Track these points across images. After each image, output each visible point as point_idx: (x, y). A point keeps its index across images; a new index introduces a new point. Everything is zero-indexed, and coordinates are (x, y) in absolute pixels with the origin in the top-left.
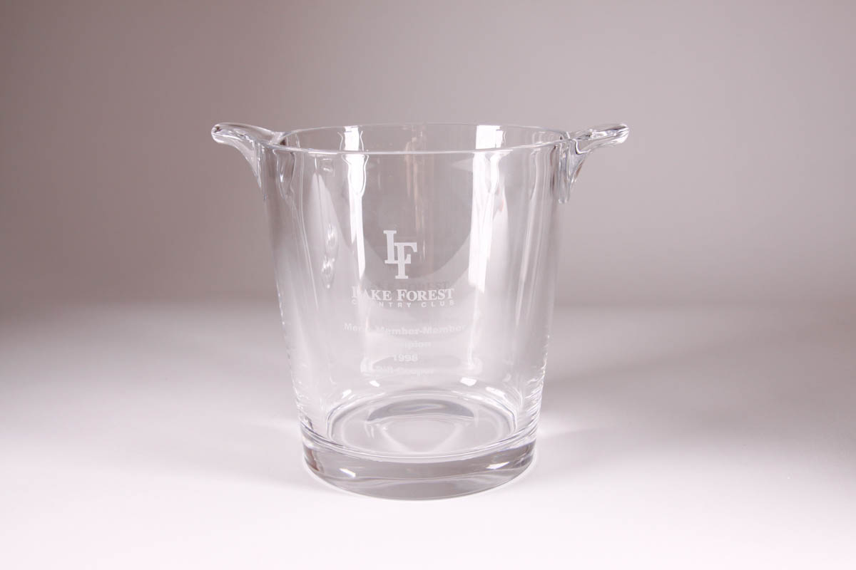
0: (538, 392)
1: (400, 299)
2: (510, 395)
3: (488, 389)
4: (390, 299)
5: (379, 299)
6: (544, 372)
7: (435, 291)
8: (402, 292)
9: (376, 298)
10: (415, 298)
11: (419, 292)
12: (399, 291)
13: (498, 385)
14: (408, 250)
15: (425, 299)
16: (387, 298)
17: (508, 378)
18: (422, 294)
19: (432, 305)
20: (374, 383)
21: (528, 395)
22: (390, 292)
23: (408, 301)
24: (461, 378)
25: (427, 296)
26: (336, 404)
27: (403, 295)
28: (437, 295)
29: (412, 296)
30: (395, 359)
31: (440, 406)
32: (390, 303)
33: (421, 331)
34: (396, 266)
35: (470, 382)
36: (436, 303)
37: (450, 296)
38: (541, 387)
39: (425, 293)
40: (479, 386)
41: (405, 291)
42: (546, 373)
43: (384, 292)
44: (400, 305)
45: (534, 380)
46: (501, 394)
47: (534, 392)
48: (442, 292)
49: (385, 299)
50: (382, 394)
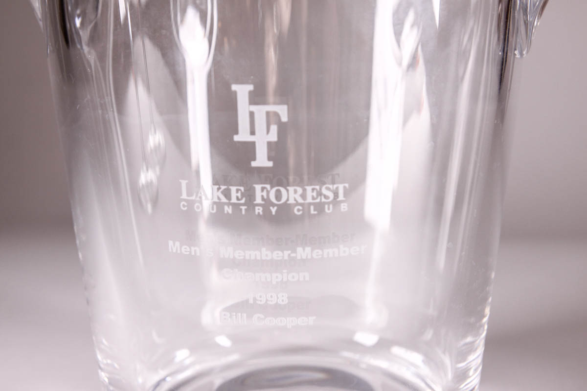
0: (476, 358)
1: (258, 200)
2: (429, 359)
3: (396, 350)
4: (243, 201)
5: (224, 200)
6: (486, 327)
7: (318, 187)
8: (263, 189)
9: (219, 198)
10: (284, 200)
11: (291, 189)
12: (258, 187)
13: (412, 344)
14: (271, 118)
15: (300, 200)
16: (238, 199)
17: (429, 335)
18: (295, 192)
19: (312, 212)
20: (223, 341)
21: (460, 362)
22: (242, 189)
23: (274, 205)
24: (354, 332)
25: (303, 196)
26: (162, 374)
27: (265, 194)
28: (320, 194)
29: (278, 196)
30: (251, 301)
31: (320, 376)
32: (243, 208)
33: (293, 255)
34: (252, 145)
35: (367, 339)
36: (320, 207)
37: (341, 197)
38: (480, 350)
39: (300, 190)
40: (383, 346)
41: (268, 186)
42: (488, 329)
43: (233, 189)
44: (259, 210)
45: (469, 339)
46: (416, 358)
47: (471, 358)
48: (328, 189)
49: (234, 200)
50: (234, 357)
